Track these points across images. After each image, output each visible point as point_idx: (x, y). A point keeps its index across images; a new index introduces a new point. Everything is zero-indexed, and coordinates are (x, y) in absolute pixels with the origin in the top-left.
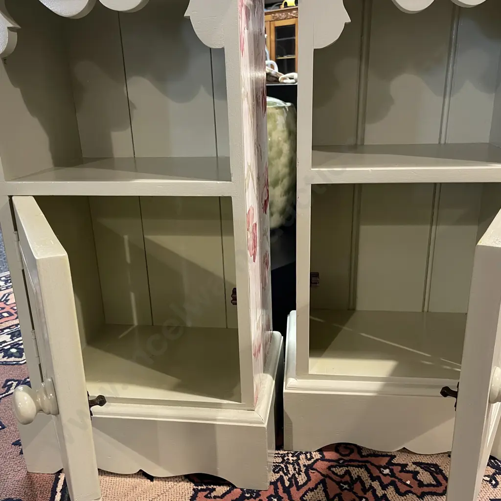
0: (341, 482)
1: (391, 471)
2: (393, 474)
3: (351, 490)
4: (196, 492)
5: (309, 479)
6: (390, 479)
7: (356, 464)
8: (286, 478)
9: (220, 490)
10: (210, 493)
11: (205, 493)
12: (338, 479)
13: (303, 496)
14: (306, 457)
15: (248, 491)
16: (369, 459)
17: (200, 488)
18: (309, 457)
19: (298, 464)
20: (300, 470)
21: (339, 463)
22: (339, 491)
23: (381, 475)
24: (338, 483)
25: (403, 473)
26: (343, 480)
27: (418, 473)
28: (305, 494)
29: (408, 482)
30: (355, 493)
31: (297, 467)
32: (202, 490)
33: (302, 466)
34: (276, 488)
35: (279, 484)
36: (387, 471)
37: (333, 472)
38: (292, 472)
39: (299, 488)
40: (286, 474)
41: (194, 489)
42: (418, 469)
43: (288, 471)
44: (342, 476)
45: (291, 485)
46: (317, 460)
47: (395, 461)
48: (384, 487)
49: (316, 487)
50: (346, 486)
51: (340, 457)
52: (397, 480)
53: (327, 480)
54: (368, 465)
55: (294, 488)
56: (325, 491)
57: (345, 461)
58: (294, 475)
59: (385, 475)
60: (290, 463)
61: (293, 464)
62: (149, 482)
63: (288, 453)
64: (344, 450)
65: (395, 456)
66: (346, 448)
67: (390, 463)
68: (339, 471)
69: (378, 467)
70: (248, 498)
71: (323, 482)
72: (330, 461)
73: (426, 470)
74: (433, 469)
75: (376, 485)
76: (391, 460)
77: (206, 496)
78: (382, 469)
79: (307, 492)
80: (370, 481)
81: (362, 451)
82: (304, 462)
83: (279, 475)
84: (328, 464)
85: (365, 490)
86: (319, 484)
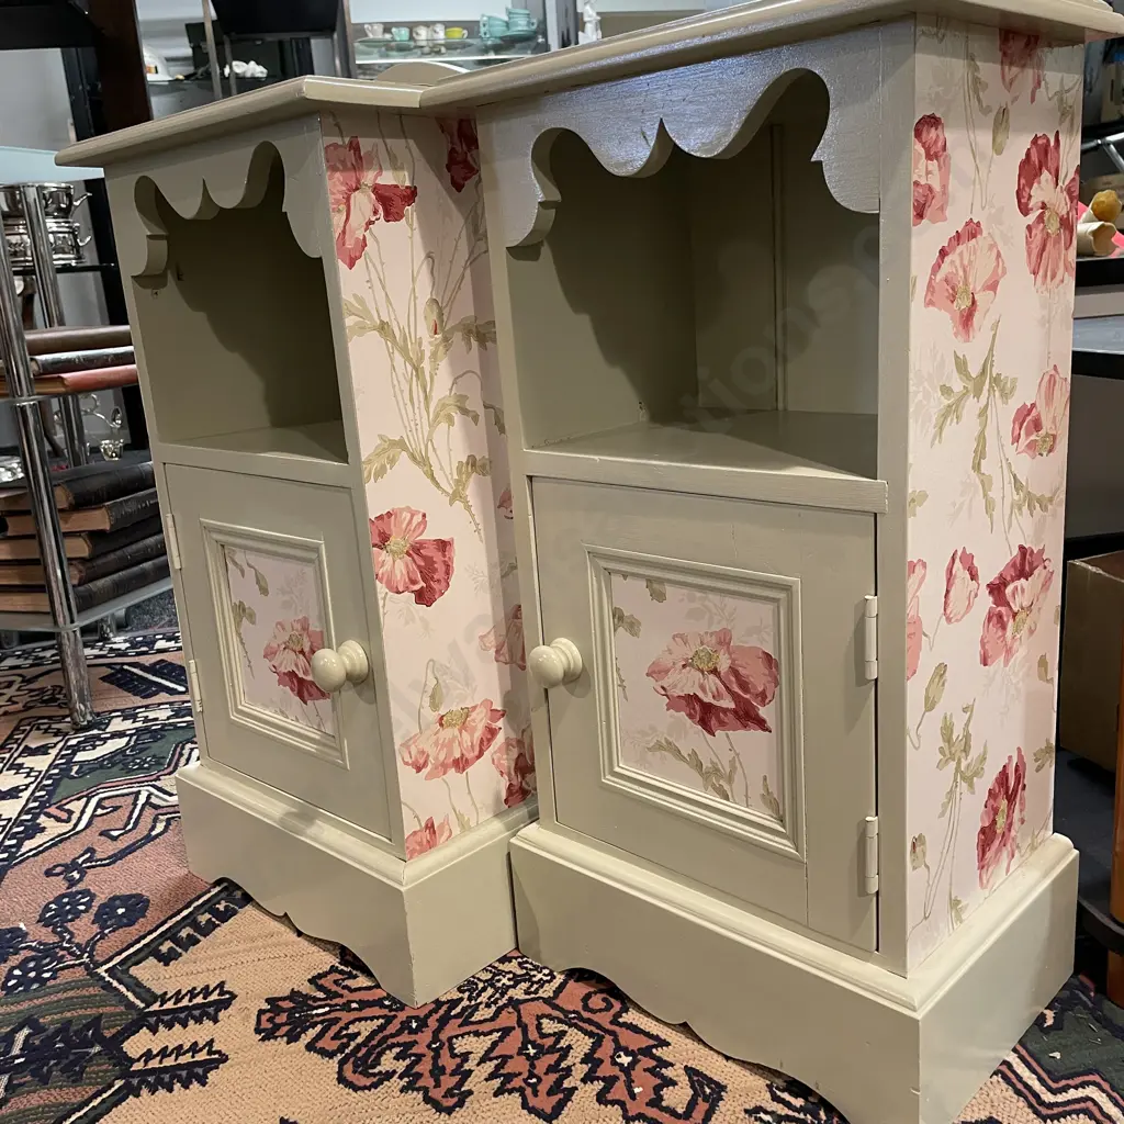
0: (533, 1043)
1: (632, 1065)
2: (627, 1070)
3: (532, 1059)
4: (333, 969)
5: (492, 1019)
6: (616, 1071)
7: (591, 1028)
8: (464, 1003)
9: (362, 981)
10: (343, 980)
11: (340, 977)
12: (533, 1035)
13: (457, 1037)
14: (529, 988)
15: (394, 1000)
16: (621, 1031)
17: (342, 967)
18: (532, 989)
19: (503, 994)
20: (495, 1002)
21: (566, 1017)
22: (514, 1053)
23: (608, 1060)
24: (526, 1041)
25: (647, 1074)
26: (539, 1041)
27: (673, 1083)
28: (462, 1035)
29: (637, 1090)
30: (533, 1066)
31: (497, 996)
32: (342, 972)
33: (506, 997)
34: (435, 1011)
35: (445, 1008)
36: (625, 1060)
37: (539, 1025)
38: (484, 998)
39: (466, 1023)
40: (470, 999)
41: (332, 967)
42: (684, 1080)
43: (479, 995)
44: (543, 1036)
45: (456, 1016)
46: (539, 998)
47: (657, 1052)
48: (588, 1079)
49: (485, 1034)
50: (532, 1052)
51: (580, 1009)
52: (623, 1078)
53: (517, 1032)
54: (608, 1039)
55: (459, 1020)
56: (495, 1044)
57: (580, 1018)
58: (480, 1004)
59: (614, 1063)
60: (493, 986)
61: (497, 990)
62: (293, 936)
63: (510, 972)
64: (597, 1001)
65: (668, 1044)
66: (604, 1000)
67: (647, 1052)
68: (549, 1027)
69: (618, 1048)
70: (383, 1006)
71: (506, 1031)
72: (556, 1007)
73: (692, 1087)
74: (708, 1091)
75: (581, 1070)
76: (656, 1047)
77: (336, 982)
78: (622, 1053)
79: (469, 1033)
80: (579, 1060)
81: (624, 1015)
82: (518, 993)
83: (461, 995)
84: (548, 1010)
85: (551, 1069)
86: (497, 1031)
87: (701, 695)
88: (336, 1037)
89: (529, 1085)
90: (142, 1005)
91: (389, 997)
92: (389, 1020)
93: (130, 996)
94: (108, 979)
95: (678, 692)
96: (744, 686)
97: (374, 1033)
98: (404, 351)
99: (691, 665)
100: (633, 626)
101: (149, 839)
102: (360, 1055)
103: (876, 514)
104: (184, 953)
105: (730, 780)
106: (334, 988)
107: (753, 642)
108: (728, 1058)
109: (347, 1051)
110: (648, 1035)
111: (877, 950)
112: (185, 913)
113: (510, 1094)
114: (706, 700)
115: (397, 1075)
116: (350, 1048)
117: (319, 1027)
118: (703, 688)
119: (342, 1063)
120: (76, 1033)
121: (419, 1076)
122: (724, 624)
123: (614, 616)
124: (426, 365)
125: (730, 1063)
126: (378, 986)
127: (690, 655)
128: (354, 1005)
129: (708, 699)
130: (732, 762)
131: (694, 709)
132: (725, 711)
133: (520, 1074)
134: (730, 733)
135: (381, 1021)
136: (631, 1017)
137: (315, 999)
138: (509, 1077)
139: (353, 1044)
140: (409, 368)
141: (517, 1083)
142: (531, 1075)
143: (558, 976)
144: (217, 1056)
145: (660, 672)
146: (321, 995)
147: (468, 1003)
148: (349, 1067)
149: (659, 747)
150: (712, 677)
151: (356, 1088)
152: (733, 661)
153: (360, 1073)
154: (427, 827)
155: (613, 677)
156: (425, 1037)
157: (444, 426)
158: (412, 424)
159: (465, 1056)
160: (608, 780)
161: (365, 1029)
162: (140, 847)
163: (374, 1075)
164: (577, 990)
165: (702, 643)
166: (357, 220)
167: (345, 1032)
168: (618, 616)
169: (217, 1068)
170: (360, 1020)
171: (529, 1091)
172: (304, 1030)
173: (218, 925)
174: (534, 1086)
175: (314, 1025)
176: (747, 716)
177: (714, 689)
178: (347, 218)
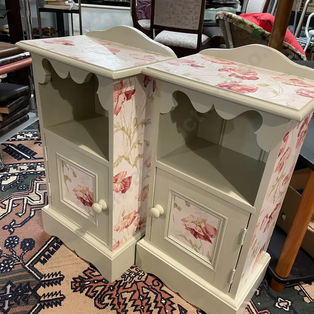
0: (141, 295)
1: (166, 302)
2: (164, 305)
3: (142, 301)
4: (89, 269)
5: (131, 287)
6: (161, 305)
7: (155, 291)
8: (123, 282)
9: (97, 273)
10: (92, 272)
11: (91, 271)
12: (141, 293)
14: (139, 277)
15: (105, 280)
16: (162, 292)
17: (91, 268)
18: (140, 278)
19: (133, 279)
20: (131, 282)
21: (149, 287)
22: (137, 298)
23: (160, 302)
24: (140, 295)
25: (169, 306)
26: (143, 295)
27: (175, 309)
28: (124, 292)
29: (167, 311)
30: (142, 303)
31: (131, 280)
32: (91, 270)
34: (116, 284)
35: (119, 283)
36: (164, 302)
37: (142, 290)
38: (128, 280)
39: (124, 288)
40: (125, 280)
41: (88, 268)
42: (178, 308)
43: (127, 279)
44: (144, 293)
45: (122, 286)
46: (142, 281)
47: (171, 299)
48: (155, 307)
49: (130, 292)
50: (141, 298)
51: (152, 285)
52: (163, 307)
53: (137, 292)
54: (159, 295)
55: (123, 287)
56: (132, 295)
57: (152, 288)
58: (127, 282)
59: (161, 303)
60: (130, 276)
61: (131, 277)
62: (76, 256)
63: (133, 272)
64: (156, 283)
65: (173, 297)
66: (157, 282)
67: (168, 299)
68: (145, 291)
69: (162, 298)
70: (103, 282)
71: (135, 291)
72: (146, 284)
73: (180, 311)
74: (183, 312)
75: (153, 304)
76: (170, 298)
77: (90, 273)
78: (163, 299)
79: (125, 292)
80: (153, 301)
81: (162, 287)
82: (136, 279)
83: (122, 279)
84: (144, 285)
85: (147, 304)
86: (132, 291)
87: (195, 230)
88: (93, 292)
89: (142, 309)
90: (40, 278)
91: (104, 279)
92: (105, 286)
93: (36, 275)
94: (29, 269)
95: (189, 227)
96: (207, 232)
97: (102, 291)
98: (127, 133)
99: (194, 223)
100: (179, 209)
101: (30, 217)
102: (99, 297)
103: (251, 214)
104: (48, 260)
105: (199, 249)
106: (90, 275)
107: (212, 224)
108: (187, 302)
109: (96, 296)
110: (168, 294)
111: (229, 292)
112: (46, 246)
113: (137, 311)
114: (196, 231)
115: (109, 305)
116: (97, 295)
117: (88, 288)
118: (196, 228)
119: (95, 300)
120: (24, 287)
121: (115, 305)
122: (205, 218)
123: (174, 205)
124: (132, 135)
125: (188, 304)
126: (101, 275)
127: (194, 221)
128: (96, 281)
129: (197, 231)
130: (200, 246)
131: (193, 232)
132: (201, 235)
133: (139, 305)
134: (201, 240)
135: (103, 287)
136: (164, 288)
137: (85, 279)
138: (137, 306)
139: (97, 294)
140: (128, 137)
141: (139, 308)
142: (142, 306)
143: (146, 274)
144: (62, 296)
145: (185, 221)
146: (87, 278)
147: (124, 282)
148: (97, 301)
149: (181, 235)
150: (199, 227)
151: (100, 308)
152: (206, 226)
153: (100, 303)
154: (118, 242)
155: (171, 218)
156: (114, 292)
157: (134, 148)
158: (126, 150)
159: (125, 299)
160: (166, 238)
161: (99, 289)
162: (28, 220)
163: (103, 304)
164: (151, 279)
165: (198, 219)
166: (120, 102)
167: (94, 290)
168: (176, 205)
169: (63, 300)
170: (98, 286)
171: (142, 311)
172: (84, 289)
173: (55, 251)
174: (143, 309)
175: (86, 288)
176: (206, 238)
177: (199, 230)
178: (117, 102)
